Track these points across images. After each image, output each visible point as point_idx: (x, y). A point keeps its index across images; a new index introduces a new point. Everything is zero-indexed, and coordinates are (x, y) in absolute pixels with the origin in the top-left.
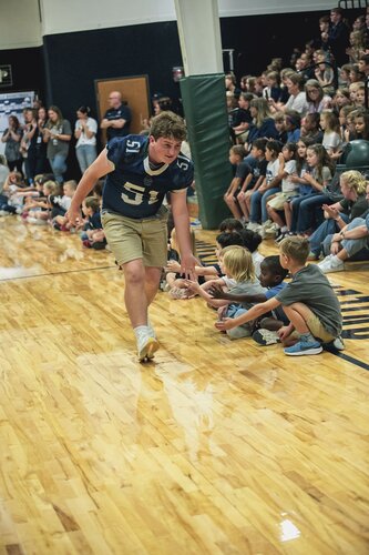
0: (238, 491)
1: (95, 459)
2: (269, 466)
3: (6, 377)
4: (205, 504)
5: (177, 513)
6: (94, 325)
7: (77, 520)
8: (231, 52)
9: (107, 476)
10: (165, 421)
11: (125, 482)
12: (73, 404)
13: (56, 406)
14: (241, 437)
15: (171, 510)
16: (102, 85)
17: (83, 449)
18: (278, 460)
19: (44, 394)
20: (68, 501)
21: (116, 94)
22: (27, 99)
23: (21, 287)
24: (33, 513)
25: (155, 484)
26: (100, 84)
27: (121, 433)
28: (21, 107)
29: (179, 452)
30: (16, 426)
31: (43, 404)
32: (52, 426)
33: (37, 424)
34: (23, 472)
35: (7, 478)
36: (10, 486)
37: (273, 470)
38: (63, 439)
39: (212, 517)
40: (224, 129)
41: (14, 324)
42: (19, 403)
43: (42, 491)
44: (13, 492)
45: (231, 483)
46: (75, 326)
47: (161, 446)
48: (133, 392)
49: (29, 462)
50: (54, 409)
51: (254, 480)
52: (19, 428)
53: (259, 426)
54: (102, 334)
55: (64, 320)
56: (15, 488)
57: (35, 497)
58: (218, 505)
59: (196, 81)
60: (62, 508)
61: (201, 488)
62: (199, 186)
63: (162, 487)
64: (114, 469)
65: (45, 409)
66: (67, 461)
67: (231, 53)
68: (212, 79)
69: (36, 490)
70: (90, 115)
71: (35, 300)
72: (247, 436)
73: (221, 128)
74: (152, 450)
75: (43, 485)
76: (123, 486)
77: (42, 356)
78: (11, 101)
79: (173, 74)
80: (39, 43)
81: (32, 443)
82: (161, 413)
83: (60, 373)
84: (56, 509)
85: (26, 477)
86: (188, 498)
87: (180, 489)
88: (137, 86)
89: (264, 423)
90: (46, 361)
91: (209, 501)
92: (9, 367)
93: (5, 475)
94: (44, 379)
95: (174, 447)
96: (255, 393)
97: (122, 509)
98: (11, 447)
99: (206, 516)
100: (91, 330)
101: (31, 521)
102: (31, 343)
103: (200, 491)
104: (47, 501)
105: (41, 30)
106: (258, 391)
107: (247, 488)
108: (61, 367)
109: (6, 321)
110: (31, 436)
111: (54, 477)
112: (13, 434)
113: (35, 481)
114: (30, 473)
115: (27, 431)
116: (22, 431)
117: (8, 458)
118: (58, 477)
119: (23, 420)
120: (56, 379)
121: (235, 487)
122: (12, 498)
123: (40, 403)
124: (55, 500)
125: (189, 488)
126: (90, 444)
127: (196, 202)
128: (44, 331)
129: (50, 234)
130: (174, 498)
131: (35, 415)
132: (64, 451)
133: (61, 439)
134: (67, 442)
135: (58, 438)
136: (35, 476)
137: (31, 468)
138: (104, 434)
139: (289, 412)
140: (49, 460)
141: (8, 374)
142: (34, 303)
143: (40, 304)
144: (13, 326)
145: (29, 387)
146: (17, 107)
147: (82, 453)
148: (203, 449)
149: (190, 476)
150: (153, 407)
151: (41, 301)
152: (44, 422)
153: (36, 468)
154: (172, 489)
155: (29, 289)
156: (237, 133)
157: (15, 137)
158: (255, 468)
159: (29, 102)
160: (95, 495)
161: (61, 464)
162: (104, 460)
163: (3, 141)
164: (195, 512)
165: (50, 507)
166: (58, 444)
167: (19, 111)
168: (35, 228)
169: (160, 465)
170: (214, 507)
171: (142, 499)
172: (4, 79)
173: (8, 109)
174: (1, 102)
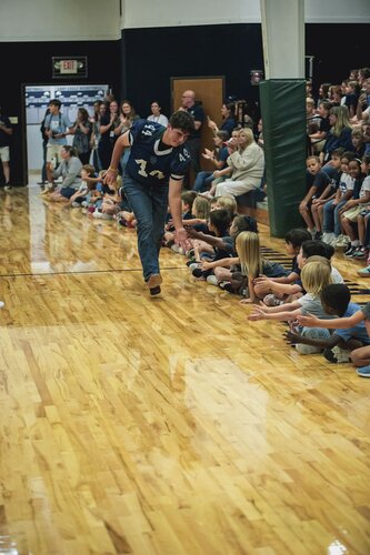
0: (305, 523)
1: (152, 473)
2: (339, 499)
3: (62, 376)
4: (270, 536)
5: (238, 544)
6: (157, 328)
7: (130, 541)
9: (164, 495)
10: (228, 438)
11: (184, 503)
12: (131, 411)
13: (113, 412)
14: (309, 463)
15: (232, 540)
16: (177, 83)
17: (139, 462)
18: (349, 492)
19: (101, 397)
20: (120, 519)
21: (189, 93)
22: (100, 92)
23: (83, 281)
24: (83, 529)
25: (215, 508)
26: (175, 82)
27: (181, 447)
28: (93, 99)
29: (242, 473)
30: (70, 431)
31: (99, 408)
32: (107, 434)
33: (91, 430)
34: (74, 482)
35: (56, 487)
36: (59, 496)
37: (344, 503)
38: (118, 449)
39: (276, 550)
40: (301, 136)
41: (73, 320)
42: (74, 404)
43: (93, 505)
44: (62, 503)
45: (297, 514)
46: (136, 327)
47: (222, 464)
48: (194, 403)
49: (81, 472)
50: (111, 415)
51: (323, 513)
52: (72, 432)
53: (329, 452)
54: (163, 338)
55: (125, 320)
56: (65, 499)
57: (86, 512)
58: (284, 538)
59: (277, 85)
60: (114, 526)
61: (265, 516)
62: (271, 192)
63: (223, 513)
64: (171, 487)
65: (101, 414)
66: (121, 473)
67: (311, 60)
68: (292, 85)
69: (87, 504)
70: (162, 112)
71: (96, 296)
72: (315, 462)
73: (298, 134)
74: (213, 469)
75: (95, 498)
76: (181, 507)
77: (100, 356)
78: (84, 93)
79: (250, 77)
80: (118, 36)
81: (86, 451)
82: (223, 429)
83: (118, 376)
84: (108, 527)
85: (77, 488)
86: (251, 526)
87: (242, 516)
88: (213, 87)
89: (334, 450)
90: (105, 362)
91: (273, 532)
92: (66, 365)
93: (55, 483)
94: (101, 382)
95: (236, 468)
96: (323, 415)
97: (179, 532)
98: (63, 453)
99: (269, 549)
100: (153, 333)
101: (80, 539)
102: (89, 341)
103: (263, 520)
104: (98, 516)
105: (120, 23)
106: (328, 414)
107: (314, 522)
108: (119, 370)
109: (65, 317)
110: (85, 443)
111: (107, 490)
112: (65, 437)
113: (87, 494)
114: (82, 483)
115: (81, 437)
116: (75, 436)
117: (60, 465)
118: (112, 490)
119: (77, 424)
120: (114, 382)
121: (302, 519)
122: (61, 510)
123: (96, 408)
124: (107, 517)
125: (252, 516)
126: (147, 457)
127: (267, 208)
128: (104, 330)
129: (115, 229)
130: (235, 525)
131: (89, 419)
132: (119, 463)
133: (116, 449)
134: (123, 453)
135: (113, 448)
136: (86, 487)
137: (83, 478)
138: (162, 447)
139: (360, 438)
140: (102, 470)
141: (64, 374)
142: (95, 300)
143: (102, 302)
144: (73, 322)
145: (85, 388)
146: (89, 100)
147: (138, 466)
148: (268, 473)
149: (253, 502)
150: (215, 422)
151: (103, 298)
152: (100, 429)
153: (88, 478)
154: (234, 515)
155: (90, 285)
156: (314, 140)
157: (84, 130)
158: (323, 498)
159: (102, 96)
160: (151, 514)
161: (116, 477)
162: (161, 476)
164: (258, 544)
165: (101, 524)
166: (113, 454)
167: (91, 104)
168: (100, 222)
169: (221, 488)
170: (279, 540)
171: (201, 524)
172: (79, 70)
173: (80, 101)
174: (75, 93)
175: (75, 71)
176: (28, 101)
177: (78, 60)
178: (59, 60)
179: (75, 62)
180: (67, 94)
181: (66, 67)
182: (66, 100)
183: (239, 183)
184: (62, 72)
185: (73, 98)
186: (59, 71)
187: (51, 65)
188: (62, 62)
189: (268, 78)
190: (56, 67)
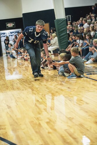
67: (70, 16)
68: (62, 20)
78: (16, 32)
80: (22, 16)
87: (38, 101)
154: (36, 101)
157: (16, 40)
163: (13, 42)
172: (13, 26)
173: (15, 34)
174: (13, 32)
175: (12, 26)
176: (1, 36)
177: (13, 23)
178: (8, 24)
179: (12, 24)
180: (11, 33)
181: (10, 25)
182: (11, 34)
183: (53, 47)
185: (13, 34)
186: (8, 26)
187: (6, 25)
188: (9, 24)
189: (56, 19)
190: (7, 25)
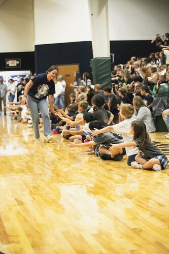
8: (113, 55)
78: (20, 76)
80: (33, 49)
88: (74, 69)
172: (17, 64)
174: (16, 76)
175: (15, 65)
177: (17, 60)
178: (8, 60)
179: (16, 61)
180: (13, 76)
181: (12, 63)
184: (10, 65)
186: (8, 65)
187: (5, 62)
188: (10, 61)
189: (94, 57)
190: (7, 63)
